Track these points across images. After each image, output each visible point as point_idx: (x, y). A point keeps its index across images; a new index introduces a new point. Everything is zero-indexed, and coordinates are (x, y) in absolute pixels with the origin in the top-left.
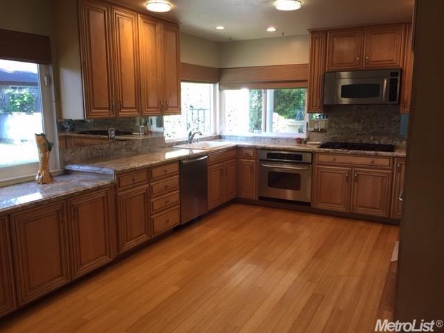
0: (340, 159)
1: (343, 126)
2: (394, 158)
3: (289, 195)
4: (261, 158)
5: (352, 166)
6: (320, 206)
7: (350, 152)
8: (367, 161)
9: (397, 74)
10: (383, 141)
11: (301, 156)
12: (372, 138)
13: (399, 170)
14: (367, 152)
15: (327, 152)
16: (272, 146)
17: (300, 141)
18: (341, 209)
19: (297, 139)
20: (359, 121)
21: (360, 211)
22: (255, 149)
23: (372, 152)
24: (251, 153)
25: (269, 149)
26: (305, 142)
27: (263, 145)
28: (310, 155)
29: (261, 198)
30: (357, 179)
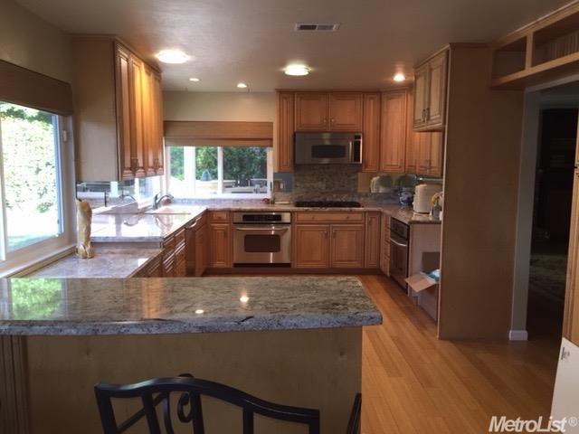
0: (319, 217)
1: (308, 185)
2: (365, 212)
3: (271, 258)
4: (235, 221)
5: (330, 222)
6: (302, 266)
7: (328, 209)
8: (342, 217)
9: (359, 138)
10: (344, 198)
11: (280, 216)
12: (334, 196)
13: (370, 223)
14: (343, 209)
15: (306, 211)
16: (248, 208)
17: (267, 201)
18: (322, 266)
19: (264, 200)
20: (322, 180)
21: (339, 265)
22: (230, 212)
23: (347, 209)
24: (224, 216)
25: (245, 211)
26: (273, 203)
27: (238, 207)
28: (288, 214)
29: (236, 265)
30: (335, 235)
